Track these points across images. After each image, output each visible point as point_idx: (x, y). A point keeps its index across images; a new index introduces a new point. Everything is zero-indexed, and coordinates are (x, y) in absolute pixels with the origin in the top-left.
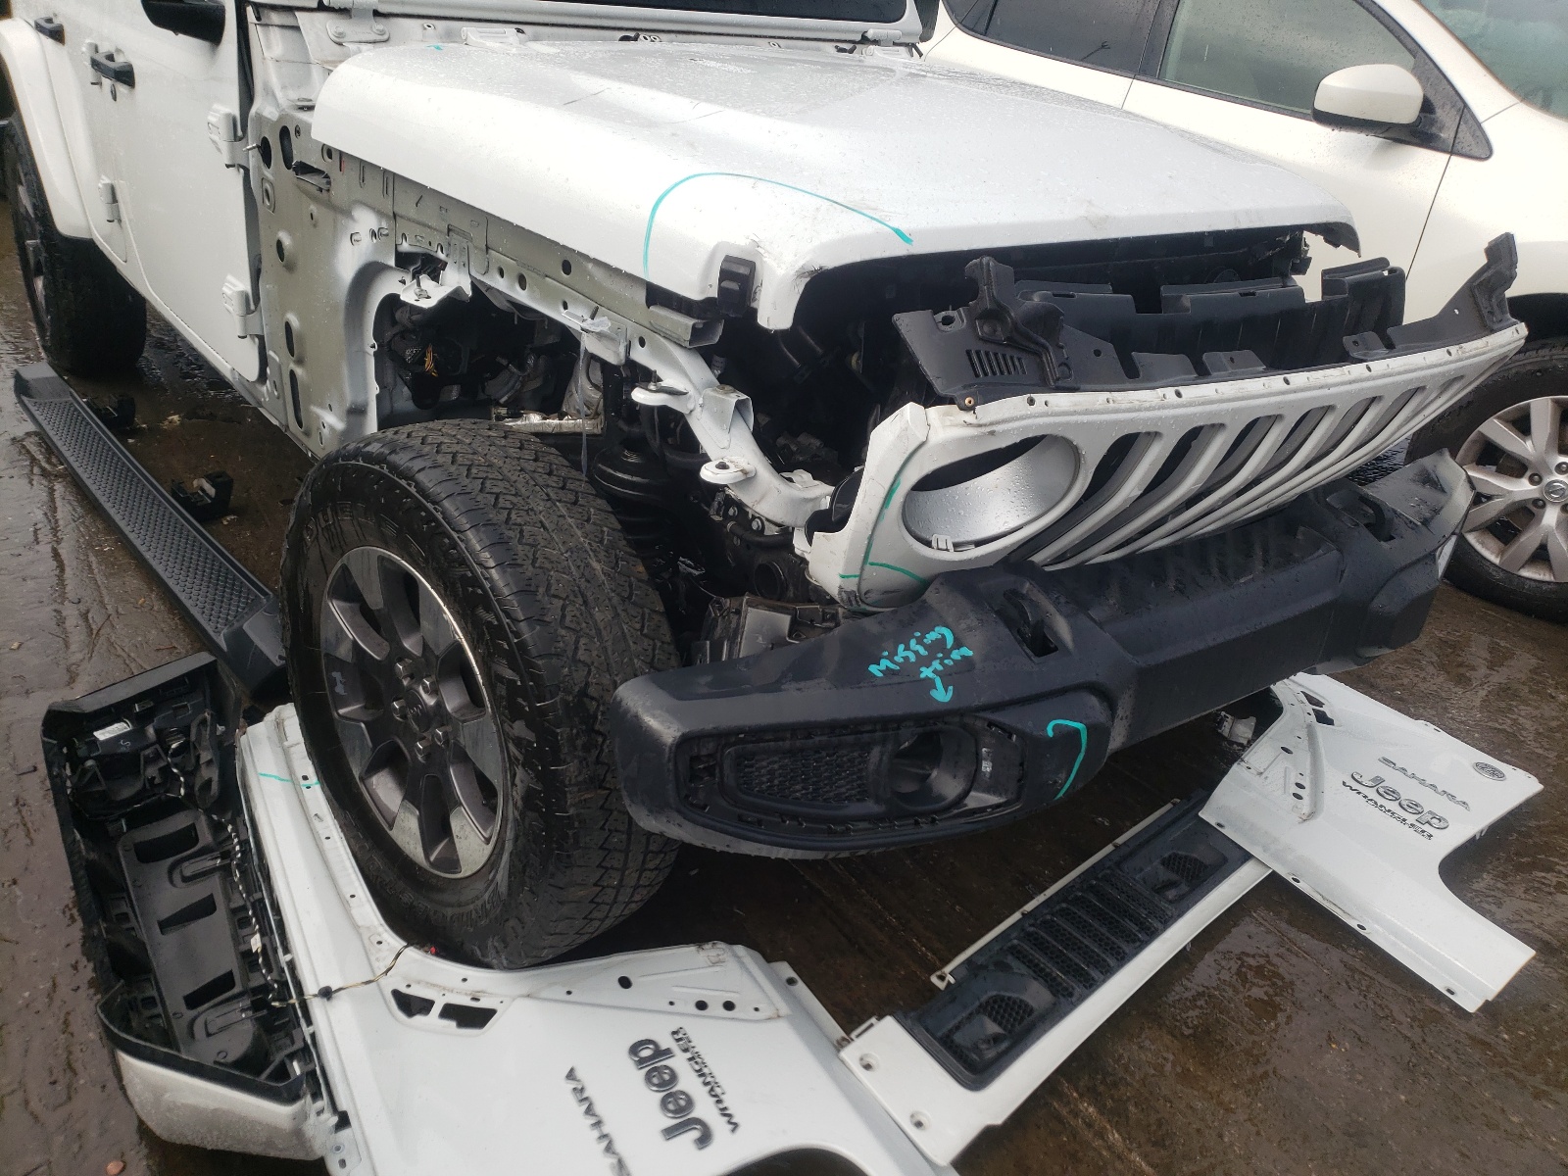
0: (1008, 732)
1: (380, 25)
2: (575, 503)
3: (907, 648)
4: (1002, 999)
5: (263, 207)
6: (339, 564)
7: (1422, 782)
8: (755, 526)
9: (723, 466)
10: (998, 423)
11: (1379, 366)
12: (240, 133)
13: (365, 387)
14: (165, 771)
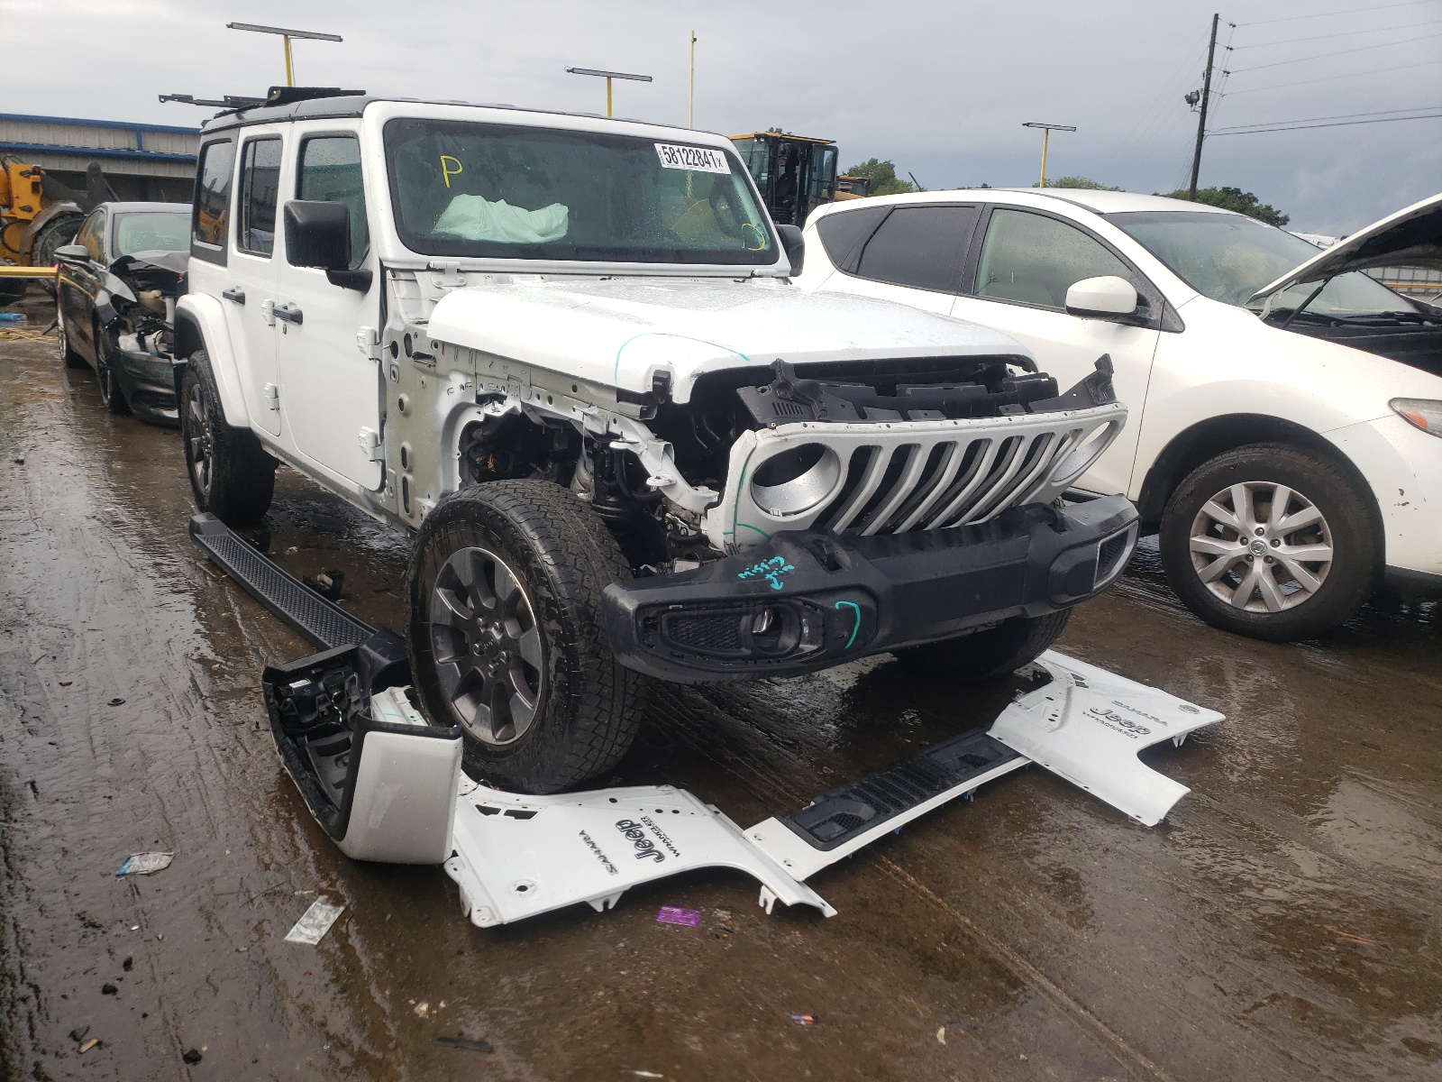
0: (815, 607)
1: (461, 277)
2: (580, 511)
3: (759, 566)
4: (846, 815)
5: (390, 382)
6: (445, 564)
7: (1139, 713)
8: (682, 533)
9: (658, 478)
10: (788, 435)
11: (1016, 419)
12: (378, 340)
13: (452, 480)
14: (330, 708)
